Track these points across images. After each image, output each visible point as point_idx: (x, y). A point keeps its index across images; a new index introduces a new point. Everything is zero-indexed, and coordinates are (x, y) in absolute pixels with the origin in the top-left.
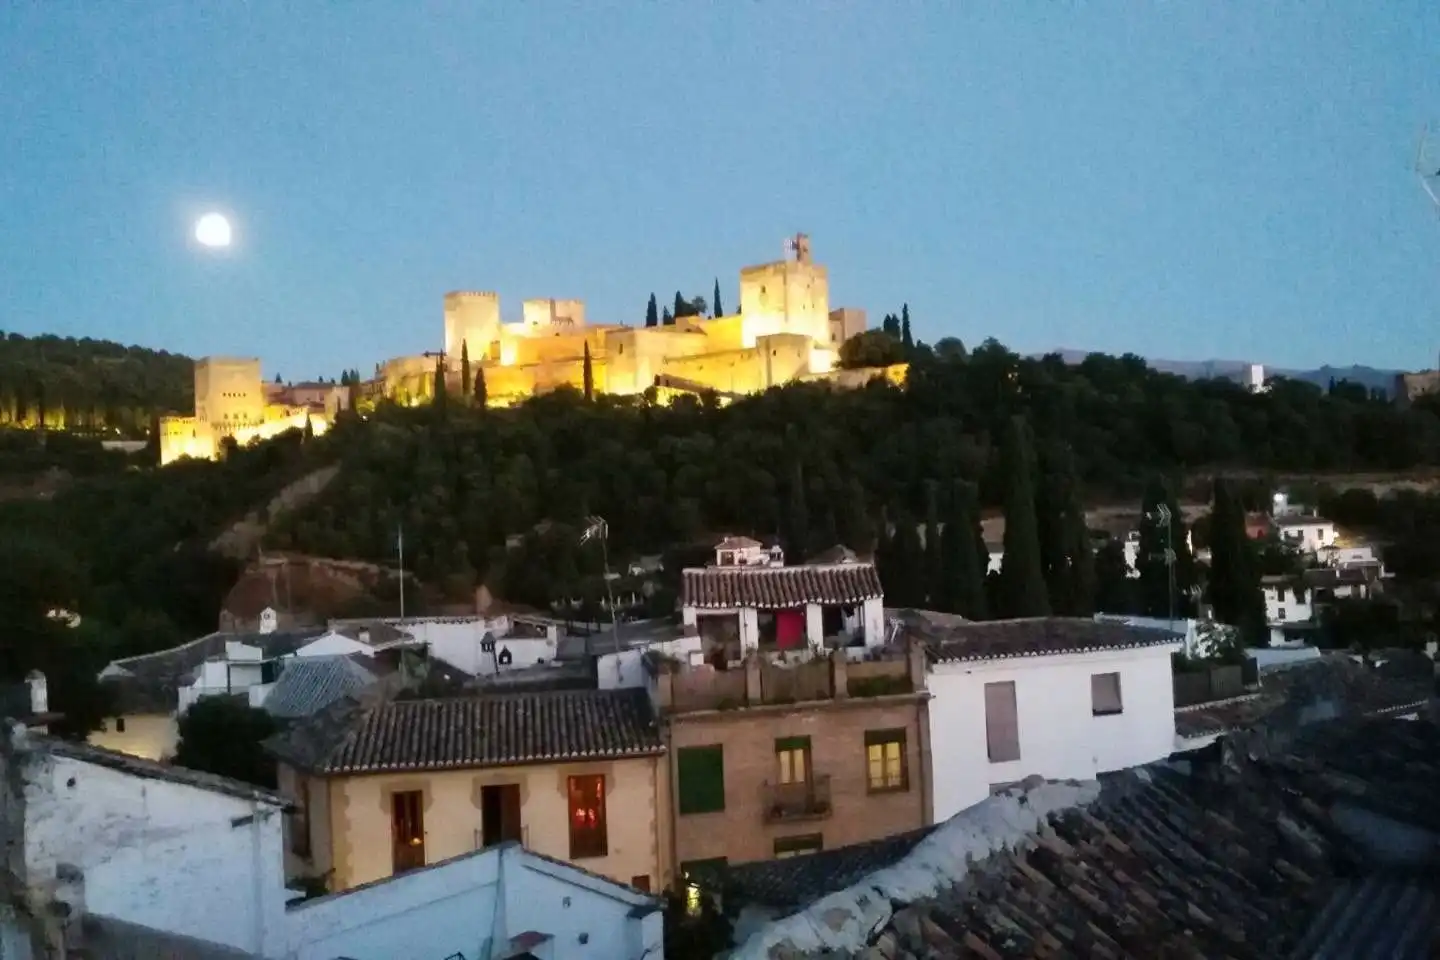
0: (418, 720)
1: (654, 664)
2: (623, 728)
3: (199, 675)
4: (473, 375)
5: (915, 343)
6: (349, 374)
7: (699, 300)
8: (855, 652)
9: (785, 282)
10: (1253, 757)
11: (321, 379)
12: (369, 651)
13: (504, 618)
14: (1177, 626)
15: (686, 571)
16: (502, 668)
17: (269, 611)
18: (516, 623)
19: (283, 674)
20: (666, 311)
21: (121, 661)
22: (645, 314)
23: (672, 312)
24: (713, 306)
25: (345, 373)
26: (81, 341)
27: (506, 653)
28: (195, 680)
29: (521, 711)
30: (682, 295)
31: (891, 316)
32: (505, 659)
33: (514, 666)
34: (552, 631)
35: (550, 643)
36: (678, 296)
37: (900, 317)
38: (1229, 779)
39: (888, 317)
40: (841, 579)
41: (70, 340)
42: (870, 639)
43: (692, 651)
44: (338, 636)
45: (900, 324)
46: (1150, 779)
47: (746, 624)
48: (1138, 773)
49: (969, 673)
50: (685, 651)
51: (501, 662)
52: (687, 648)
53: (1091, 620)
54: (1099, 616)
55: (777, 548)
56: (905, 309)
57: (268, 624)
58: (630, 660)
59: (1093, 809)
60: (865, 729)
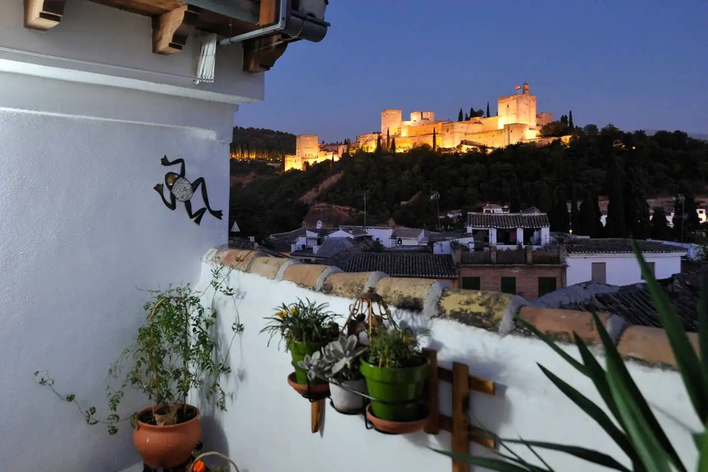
1: (455, 246)
2: (442, 268)
3: (298, 241)
4: (391, 140)
5: (575, 127)
6: (347, 140)
7: (480, 111)
8: (535, 247)
9: (517, 102)
10: (688, 283)
11: (337, 142)
12: (352, 237)
14: (685, 245)
15: (469, 213)
16: (398, 245)
17: (320, 221)
19: (324, 242)
20: (466, 115)
21: (274, 235)
22: (458, 116)
23: (469, 115)
24: (486, 113)
25: (345, 140)
26: (261, 130)
28: (296, 242)
29: (405, 259)
30: (473, 108)
31: (564, 116)
32: (400, 242)
33: (403, 244)
35: (418, 239)
36: (472, 108)
37: (568, 116)
38: (676, 290)
39: (563, 116)
40: (532, 218)
42: (543, 243)
43: (470, 242)
44: (342, 231)
45: (568, 119)
46: (642, 288)
47: (492, 234)
48: (637, 285)
49: (585, 258)
50: (467, 242)
51: (398, 243)
52: (468, 241)
53: (645, 241)
54: (649, 240)
55: (506, 207)
56: (571, 112)
57: (319, 225)
58: (446, 244)
59: (615, 295)
60: (539, 276)
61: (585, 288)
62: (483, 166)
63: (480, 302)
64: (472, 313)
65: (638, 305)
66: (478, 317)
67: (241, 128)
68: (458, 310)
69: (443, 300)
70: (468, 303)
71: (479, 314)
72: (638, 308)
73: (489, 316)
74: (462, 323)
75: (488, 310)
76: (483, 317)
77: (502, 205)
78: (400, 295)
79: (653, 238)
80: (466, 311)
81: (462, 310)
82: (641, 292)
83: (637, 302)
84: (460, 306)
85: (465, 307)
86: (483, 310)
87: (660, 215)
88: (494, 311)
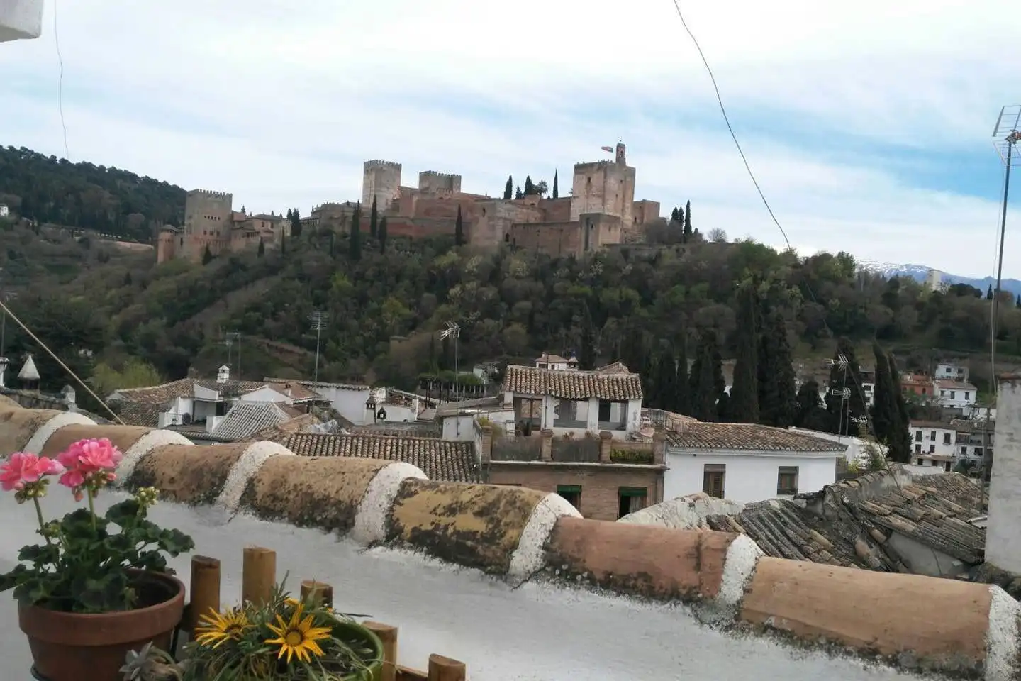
0: (320, 446)
1: (484, 428)
2: (456, 467)
3: (174, 405)
4: (379, 221)
5: (693, 230)
6: (293, 212)
7: (543, 183)
8: (617, 435)
9: (605, 176)
11: (273, 213)
12: (290, 401)
13: (384, 390)
14: (844, 440)
15: (509, 367)
16: (378, 420)
17: (225, 368)
18: (391, 395)
19: (230, 411)
20: (518, 189)
21: (122, 391)
22: (504, 190)
23: (523, 190)
24: (553, 190)
25: (290, 211)
26: (110, 170)
27: (382, 411)
28: (170, 408)
30: (531, 178)
31: (678, 209)
32: (382, 416)
33: (388, 419)
34: (416, 403)
35: (413, 410)
36: (528, 178)
37: (685, 210)
39: (676, 209)
40: (615, 383)
41: (102, 168)
42: (630, 426)
43: (507, 422)
44: (270, 389)
45: (684, 215)
46: (778, 507)
47: (546, 407)
48: (772, 503)
49: (695, 455)
50: (503, 420)
51: (379, 417)
52: (505, 419)
53: (787, 431)
54: (793, 429)
55: (573, 359)
56: (689, 203)
57: (224, 376)
58: (466, 423)
59: (738, 518)
60: (620, 485)
61: (691, 505)
62: (540, 285)
63: (476, 508)
64: (457, 532)
65: (771, 537)
66: (469, 543)
67: (63, 161)
68: (427, 527)
69: (401, 505)
70: (451, 510)
71: (472, 535)
72: (770, 540)
73: (490, 538)
74: (435, 556)
75: (491, 526)
76: (478, 541)
77: (567, 356)
78: (306, 494)
79: (798, 426)
80: (446, 528)
81: (437, 526)
82: (776, 513)
83: (770, 531)
84: (433, 518)
85: (445, 520)
86: (480, 526)
87: (810, 390)
88: (503, 528)
